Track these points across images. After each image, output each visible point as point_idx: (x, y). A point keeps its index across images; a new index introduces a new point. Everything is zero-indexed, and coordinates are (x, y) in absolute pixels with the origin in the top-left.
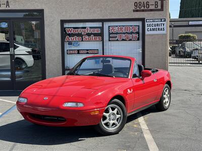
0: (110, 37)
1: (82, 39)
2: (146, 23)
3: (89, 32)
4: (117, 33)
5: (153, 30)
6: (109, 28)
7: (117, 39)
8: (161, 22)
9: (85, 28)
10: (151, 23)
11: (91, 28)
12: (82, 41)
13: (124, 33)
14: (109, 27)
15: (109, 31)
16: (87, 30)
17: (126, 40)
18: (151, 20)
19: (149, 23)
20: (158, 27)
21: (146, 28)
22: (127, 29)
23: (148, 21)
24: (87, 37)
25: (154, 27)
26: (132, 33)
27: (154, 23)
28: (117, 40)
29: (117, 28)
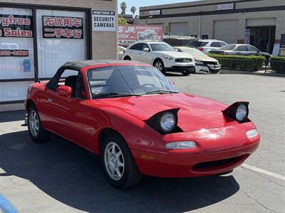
0: (44, 32)
1: (3, 33)
2: (93, 16)
3: (13, 22)
4: (54, 27)
5: (102, 25)
6: (43, 19)
7: (54, 35)
8: (111, 16)
9: (7, 16)
10: (99, 16)
11: (15, 16)
12: (3, 36)
13: (64, 28)
14: (43, 16)
15: (43, 22)
16: (11, 20)
17: (66, 38)
18: (99, 13)
19: (96, 16)
20: (107, 22)
21: (93, 22)
22: (68, 21)
23: (95, 12)
24: (11, 31)
25: (102, 22)
26: (74, 28)
27: (101, 16)
28: (55, 37)
29: (53, 19)
